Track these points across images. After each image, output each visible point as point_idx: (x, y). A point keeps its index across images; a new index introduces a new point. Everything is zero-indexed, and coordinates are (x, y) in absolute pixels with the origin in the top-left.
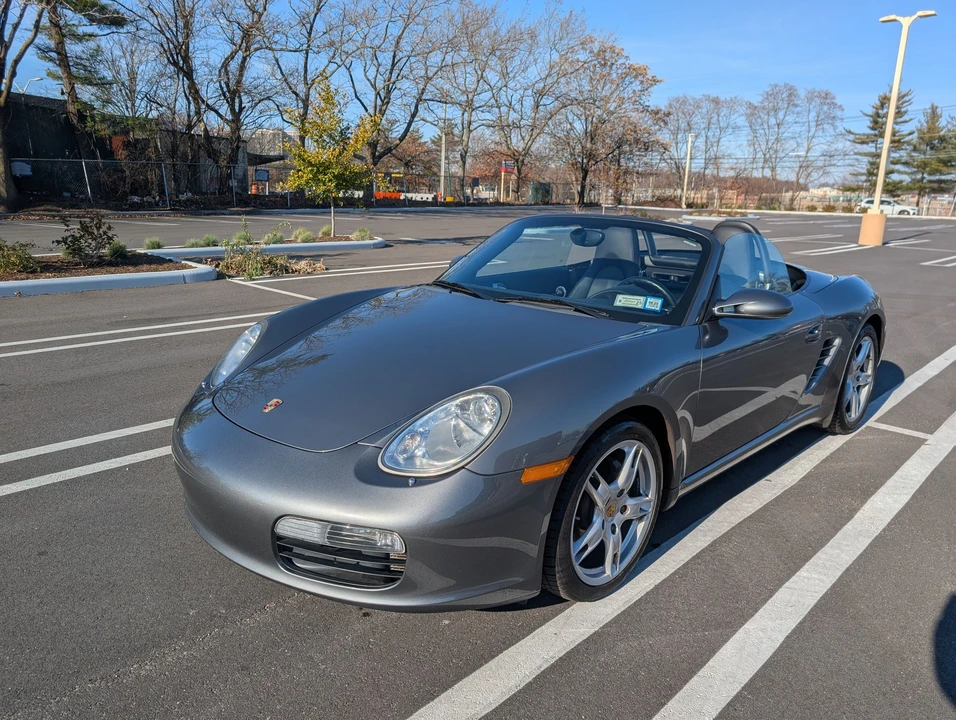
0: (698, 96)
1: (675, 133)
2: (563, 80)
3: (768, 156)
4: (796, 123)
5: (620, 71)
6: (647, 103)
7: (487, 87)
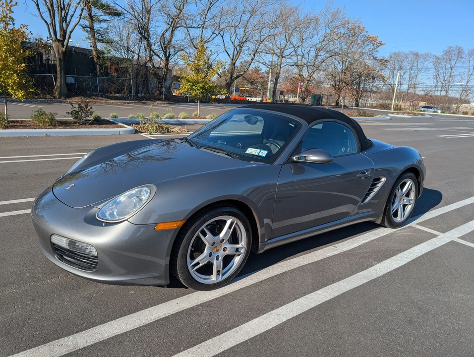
0: (407, 52)
1: (392, 71)
2: (331, 43)
3: (444, 84)
4: (462, 67)
5: (362, 39)
6: (376, 56)
7: (292, 46)
